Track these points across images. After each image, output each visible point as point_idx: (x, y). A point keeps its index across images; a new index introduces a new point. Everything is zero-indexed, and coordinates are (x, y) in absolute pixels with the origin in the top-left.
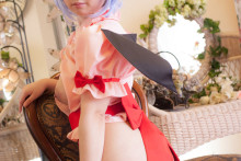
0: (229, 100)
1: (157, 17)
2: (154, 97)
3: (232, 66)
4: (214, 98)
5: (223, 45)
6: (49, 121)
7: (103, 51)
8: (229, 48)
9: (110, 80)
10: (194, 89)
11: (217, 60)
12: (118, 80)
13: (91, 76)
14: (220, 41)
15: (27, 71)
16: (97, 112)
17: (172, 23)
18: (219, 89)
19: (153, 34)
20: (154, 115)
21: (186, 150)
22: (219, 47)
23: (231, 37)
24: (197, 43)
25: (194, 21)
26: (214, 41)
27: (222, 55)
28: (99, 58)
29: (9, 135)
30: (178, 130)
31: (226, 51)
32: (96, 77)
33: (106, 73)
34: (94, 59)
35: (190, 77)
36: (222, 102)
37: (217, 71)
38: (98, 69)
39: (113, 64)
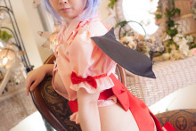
0: (186, 57)
3: (184, 22)
4: (173, 55)
7: (93, 56)
8: (181, 8)
9: (100, 76)
10: (158, 49)
11: (172, 19)
12: (106, 75)
13: (85, 76)
14: (174, 4)
16: (91, 103)
18: (177, 47)
26: (169, 4)
27: (176, 14)
28: (90, 62)
29: (12, 98)
31: (179, 11)
32: (89, 77)
33: (96, 72)
34: (87, 64)
35: (154, 39)
36: (180, 58)
37: (172, 28)
38: (89, 69)
39: (101, 63)
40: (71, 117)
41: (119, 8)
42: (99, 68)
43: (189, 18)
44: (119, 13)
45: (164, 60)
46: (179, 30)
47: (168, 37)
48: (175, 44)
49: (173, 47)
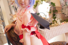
1: (38, 2)
2: (39, 25)
3: (59, 15)
4: (55, 25)
5: (56, 9)
6: (13, 36)
8: (58, 10)
10: (50, 22)
11: (54, 13)
14: (55, 8)
15: (2, 20)
17: (42, 3)
18: (57, 22)
19: (37, 7)
20: (40, 30)
21: (49, 39)
22: (55, 10)
23: (58, 7)
24: (48, 8)
25: (48, 3)
26: (54, 8)
27: (56, 12)
30: (47, 34)
31: (57, 11)
32: (28, 26)
35: (49, 19)
36: (57, 26)
37: (55, 16)
38: (29, 23)
39: (33, 22)
40: (20, 41)
41: (37, 9)
42: (32, 23)
43: (60, 13)
44: (37, 10)
45: (52, 26)
46: (57, 17)
47: (53, 19)
48: (56, 21)
49: (55, 22)
